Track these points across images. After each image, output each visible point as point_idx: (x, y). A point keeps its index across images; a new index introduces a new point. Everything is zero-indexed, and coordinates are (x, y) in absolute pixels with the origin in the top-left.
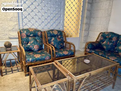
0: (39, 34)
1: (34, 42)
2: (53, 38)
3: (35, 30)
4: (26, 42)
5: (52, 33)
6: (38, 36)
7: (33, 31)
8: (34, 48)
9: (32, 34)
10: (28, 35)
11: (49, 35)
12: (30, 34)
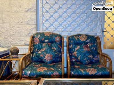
0: (58, 39)
1: (47, 50)
2: (79, 47)
3: (52, 34)
4: (38, 50)
5: (77, 39)
6: (56, 42)
7: (49, 35)
8: (45, 58)
9: (47, 39)
10: (41, 40)
11: (72, 41)
12: (45, 39)
